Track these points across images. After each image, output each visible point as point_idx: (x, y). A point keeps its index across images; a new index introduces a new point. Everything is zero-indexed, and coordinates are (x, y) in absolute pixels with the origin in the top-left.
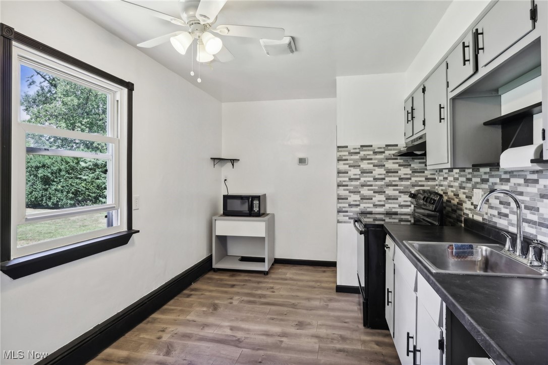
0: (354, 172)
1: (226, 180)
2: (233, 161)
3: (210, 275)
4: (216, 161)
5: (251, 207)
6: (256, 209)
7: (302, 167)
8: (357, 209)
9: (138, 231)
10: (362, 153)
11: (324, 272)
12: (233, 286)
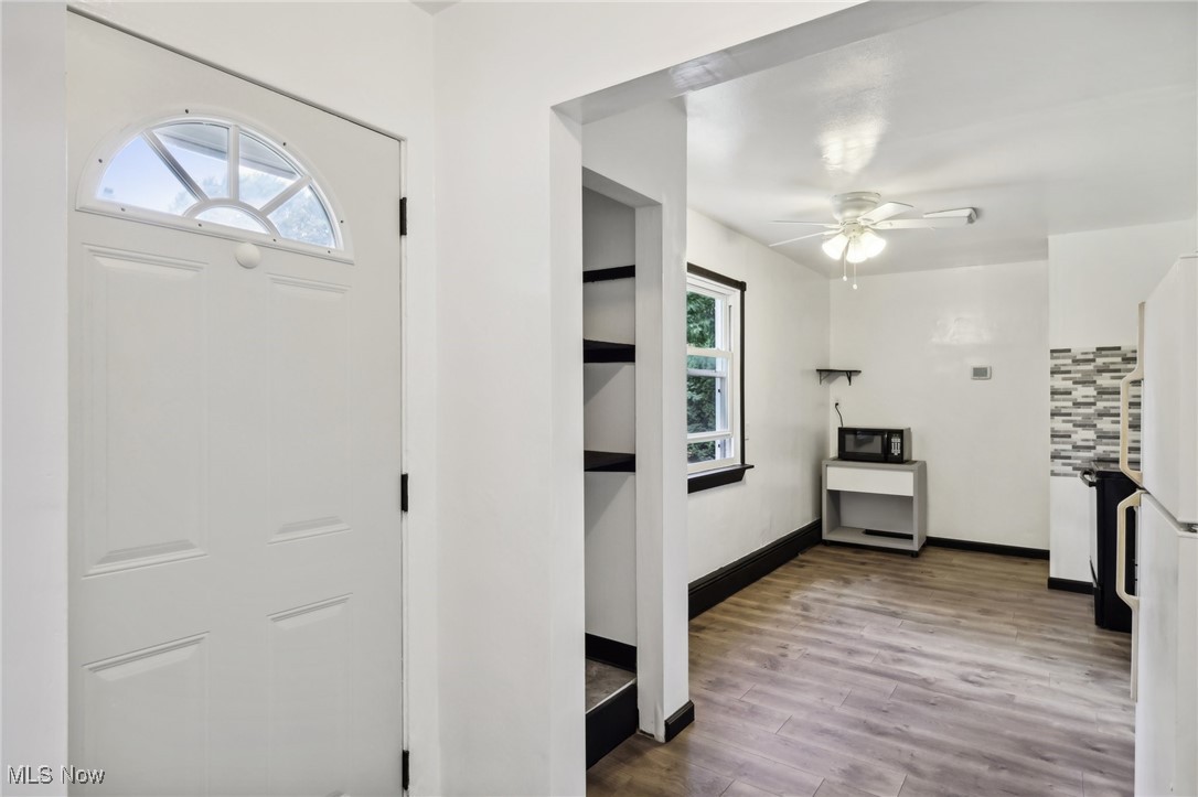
0: (1082, 392)
1: (837, 404)
2: (850, 374)
4: (824, 374)
5: (887, 446)
6: (896, 451)
7: (980, 383)
8: (1090, 454)
9: (752, 467)
10: (1100, 361)
11: (1026, 564)
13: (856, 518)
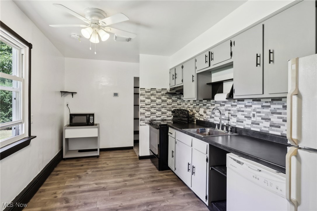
1: (67, 105)
2: (73, 94)
3: (62, 162)
4: (63, 93)
5: (88, 120)
6: (91, 121)
7: (116, 98)
8: (149, 119)
9: (36, 137)
10: (152, 92)
12: (82, 166)
13: (74, 147)
